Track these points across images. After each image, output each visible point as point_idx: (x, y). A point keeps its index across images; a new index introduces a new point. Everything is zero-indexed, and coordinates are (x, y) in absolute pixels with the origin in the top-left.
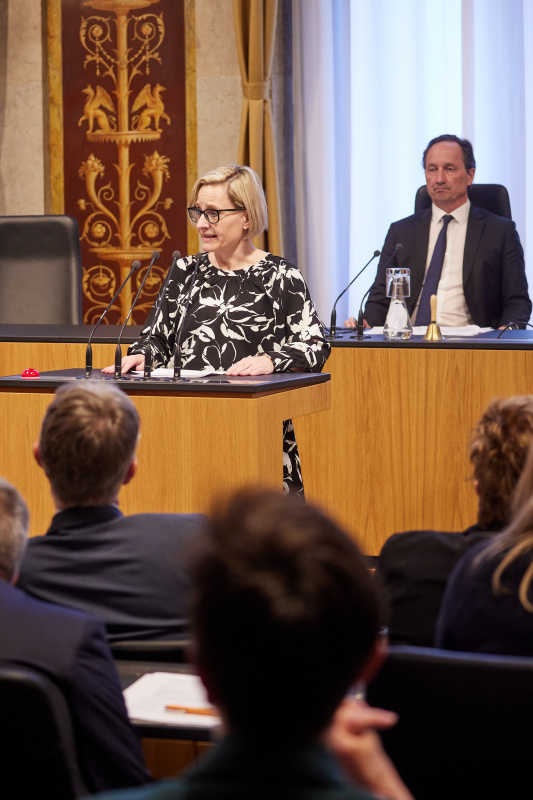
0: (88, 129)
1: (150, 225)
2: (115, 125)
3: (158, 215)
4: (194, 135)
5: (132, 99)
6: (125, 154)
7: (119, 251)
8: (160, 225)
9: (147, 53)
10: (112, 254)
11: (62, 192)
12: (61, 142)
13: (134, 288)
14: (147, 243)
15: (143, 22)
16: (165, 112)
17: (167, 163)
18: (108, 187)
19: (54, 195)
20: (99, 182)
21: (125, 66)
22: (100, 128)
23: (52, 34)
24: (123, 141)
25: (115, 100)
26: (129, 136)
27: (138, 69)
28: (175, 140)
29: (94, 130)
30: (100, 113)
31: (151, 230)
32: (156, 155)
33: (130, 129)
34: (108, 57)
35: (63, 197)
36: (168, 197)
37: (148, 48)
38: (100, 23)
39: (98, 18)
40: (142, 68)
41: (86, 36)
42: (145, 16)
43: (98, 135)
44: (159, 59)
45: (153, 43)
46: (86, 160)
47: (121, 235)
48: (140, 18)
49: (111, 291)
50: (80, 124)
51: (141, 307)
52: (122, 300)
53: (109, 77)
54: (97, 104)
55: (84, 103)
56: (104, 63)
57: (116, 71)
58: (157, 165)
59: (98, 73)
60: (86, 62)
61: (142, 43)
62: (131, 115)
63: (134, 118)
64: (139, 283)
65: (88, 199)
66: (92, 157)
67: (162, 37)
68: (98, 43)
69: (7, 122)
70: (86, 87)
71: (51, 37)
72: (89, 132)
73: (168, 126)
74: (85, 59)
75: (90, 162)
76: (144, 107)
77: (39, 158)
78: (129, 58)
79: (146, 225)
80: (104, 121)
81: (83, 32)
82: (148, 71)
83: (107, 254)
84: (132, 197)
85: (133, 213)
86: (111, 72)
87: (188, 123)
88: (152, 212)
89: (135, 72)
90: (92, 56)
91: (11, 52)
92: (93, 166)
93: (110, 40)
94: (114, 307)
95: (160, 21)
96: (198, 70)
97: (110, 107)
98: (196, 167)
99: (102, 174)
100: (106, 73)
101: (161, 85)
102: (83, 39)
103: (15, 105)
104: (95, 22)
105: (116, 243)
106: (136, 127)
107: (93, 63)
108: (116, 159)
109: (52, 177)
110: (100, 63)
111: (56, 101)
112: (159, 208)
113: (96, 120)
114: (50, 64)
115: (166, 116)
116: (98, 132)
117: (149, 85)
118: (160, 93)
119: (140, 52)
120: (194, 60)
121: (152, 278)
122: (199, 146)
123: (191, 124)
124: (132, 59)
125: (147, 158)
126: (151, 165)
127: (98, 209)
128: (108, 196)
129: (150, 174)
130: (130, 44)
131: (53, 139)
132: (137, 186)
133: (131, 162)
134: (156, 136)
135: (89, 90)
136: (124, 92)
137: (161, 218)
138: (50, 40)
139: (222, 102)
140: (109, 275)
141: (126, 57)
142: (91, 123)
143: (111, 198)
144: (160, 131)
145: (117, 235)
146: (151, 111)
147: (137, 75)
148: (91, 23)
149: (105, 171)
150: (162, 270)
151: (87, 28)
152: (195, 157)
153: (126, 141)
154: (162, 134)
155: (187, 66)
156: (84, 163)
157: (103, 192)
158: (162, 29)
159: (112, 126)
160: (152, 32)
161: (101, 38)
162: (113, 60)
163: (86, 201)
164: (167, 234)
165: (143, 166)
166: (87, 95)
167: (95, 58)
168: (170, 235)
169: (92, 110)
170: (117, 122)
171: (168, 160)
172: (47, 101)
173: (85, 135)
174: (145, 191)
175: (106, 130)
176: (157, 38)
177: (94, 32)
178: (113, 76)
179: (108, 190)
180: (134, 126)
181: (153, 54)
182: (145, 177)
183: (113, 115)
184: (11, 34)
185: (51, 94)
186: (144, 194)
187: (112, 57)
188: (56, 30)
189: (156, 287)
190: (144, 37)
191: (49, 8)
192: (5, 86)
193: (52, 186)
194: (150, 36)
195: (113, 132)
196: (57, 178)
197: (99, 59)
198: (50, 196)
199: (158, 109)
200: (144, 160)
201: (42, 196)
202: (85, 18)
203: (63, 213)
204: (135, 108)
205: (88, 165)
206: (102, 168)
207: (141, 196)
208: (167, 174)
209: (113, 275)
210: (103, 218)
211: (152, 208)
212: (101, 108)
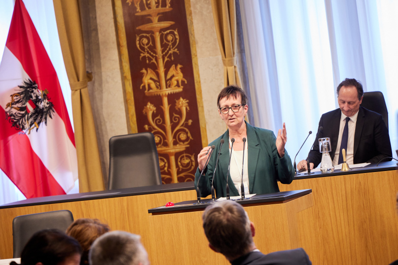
0: (145, 90)
1: (182, 134)
2: (159, 87)
3: (185, 128)
4: (200, 87)
5: (166, 73)
6: (165, 100)
7: (167, 148)
8: (187, 133)
9: (171, 49)
10: (164, 150)
11: (135, 122)
12: (133, 98)
13: (177, 166)
14: (181, 143)
15: (167, 34)
16: (184, 77)
17: (187, 103)
18: (159, 117)
19: (132, 124)
20: (154, 116)
21: (161, 57)
22: (152, 89)
23: (122, 45)
24: (164, 94)
25: (158, 75)
26: (166, 91)
27: (168, 58)
28: (190, 91)
29: (148, 90)
30: (151, 81)
31: (183, 137)
32: (181, 99)
33: (167, 88)
34: (152, 53)
35: (136, 125)
36: (190, 119)
37: (171, 47)
38: (146, 37)
39: (145, 35)
40: (170, 57)
41: (140, 44)
42: (168, 31)
43: (151, 93)
44: (178, 52)
45: (174, 44)
46: (146, 105)
47: (168, 140)
48: (166, 32)
49: (166, 169)
50: (141, 88)
51: (182, 175)
52: (172, 172)
53: (153, 63)
54: (148, 77)
55: (142, 77)
56: (150, 57)
57: (157, 60)
58: (182, 104)
59: (147, 62)
60: (141, 57)
61: (168, 45)
62: (166, 81)
63: (168, 82)
64: (179, 164)
65: (149, 124)
66: (149, 104)
67: (178, 41)
68: (146, 47)
69: (104, 90)
70: (142, 69)
71: (122, 46)
72: (146, 91)
73: (186, 84)
74: (140, 56)
75: (148, 106)
76: (173, 76)
77: (123, 107)
78: (162, 53)
79: (180, 134)
80: (153, 85)
81: (138, 42)
82: (173, 58)
83: (162, 151)
84: (171, 121)
85: (173, 129)
86: (154, 61)
87: (195, 82)
88: (182, 128)
89: (166, 59)
90: (144, 54)
91: (102, 56)
92: (150, 108)
93: (152, 45)
94: (168, 176)
95: (176, 33)
96: (198, 55)
97: (155, 78)
98: (202, 103)
99: (155, 112)
100: (152, 61)
101: (180, 64)
102: (138, 46)
103: (107, 82)
104: (143, 37)
105: (166, 144)
106: (169, 86)
107: (144, 57)
108: (161, 103)
109: (130, 116)
110: (148, 57)
111: (127, 78)
112: (186, 125)
113: (149, 85)
114: (123, 60)
115: (184, 80)
116: (151, 91)
117: (174, 65)
118: (180, 68)
119: (168, 49)
120: (196, 50)
121: (185, 160)
122: (203, 92)
123: (197, 82)
124: (164, 53)
125: (177, 101)
126: (179, 104)
127: (155, 129)
128: (159, 122)
129: (179, 109)
130: (162, 46)
131: (128, 97)
132: (173, 115)
133: (169, 104)
134: (180, 90)
135: (144, 71)
136: (162, 70)
137: (187, 130)
138: (121, 48)
139: (212, 69)
140: (164, 161)
141: (161, 52)
142: (147, 87)
143: (161, 123)
144: (182, 87)
145: (166, 141)
146: (176, 78)
147: (167, 61)
148: (141, 38)
149: (156, 110)
150: (191, 156)
151: (140, 40)
152: (201, 98)
153: (166, 94)
154: (183, 89)
155: (192, 54)
156: (145, 107)
157: (156, 120)
158: (177, 37)
159: (157, 87)
160: (173, 39)
161: (147, 44)
162: (154, 55)
163: (148, 126)
164: (191, 138)
165: (175, 105)
166: (143, 73)
167: (145, 55)
168: (192, 137)
169: (146, 80)
170: (160, 85)
171: (188, 101)
172: (124, 78)
173: (144, 93)
174: (178, 117)
175: (154, 89)
176: (175, 42)
177: (143, 42)
178: (155, 62)
179: (159, 119)
180: (168, 86)
181: (174, 49)
182: (177, 111)
183: (157, 81)
184: (101, 47)
185: (125, 75)
186: (177, 119)
187: (154, 53)
188: (124, 42)
189: (188, 164)
190: (169, 42)
191: (119, 32)
192: (101, 73)
193: (130, 120)
194: (172, 41)
195: (158, 90)
196: (132, 116)
197: (147, 55)
198: (130, 125)
199: (180, 76)
200: (175, 102)
201: (126, 125)
202: (138, 35)
203: (137, 132)
204: (168, 77)
205: (147, 108)
206: (155, 109)
207: (176, 120)
208: (188, 108)
209: (166, 161)
210: (158, 133)
211: (182, 125)
212: (151, 79)
